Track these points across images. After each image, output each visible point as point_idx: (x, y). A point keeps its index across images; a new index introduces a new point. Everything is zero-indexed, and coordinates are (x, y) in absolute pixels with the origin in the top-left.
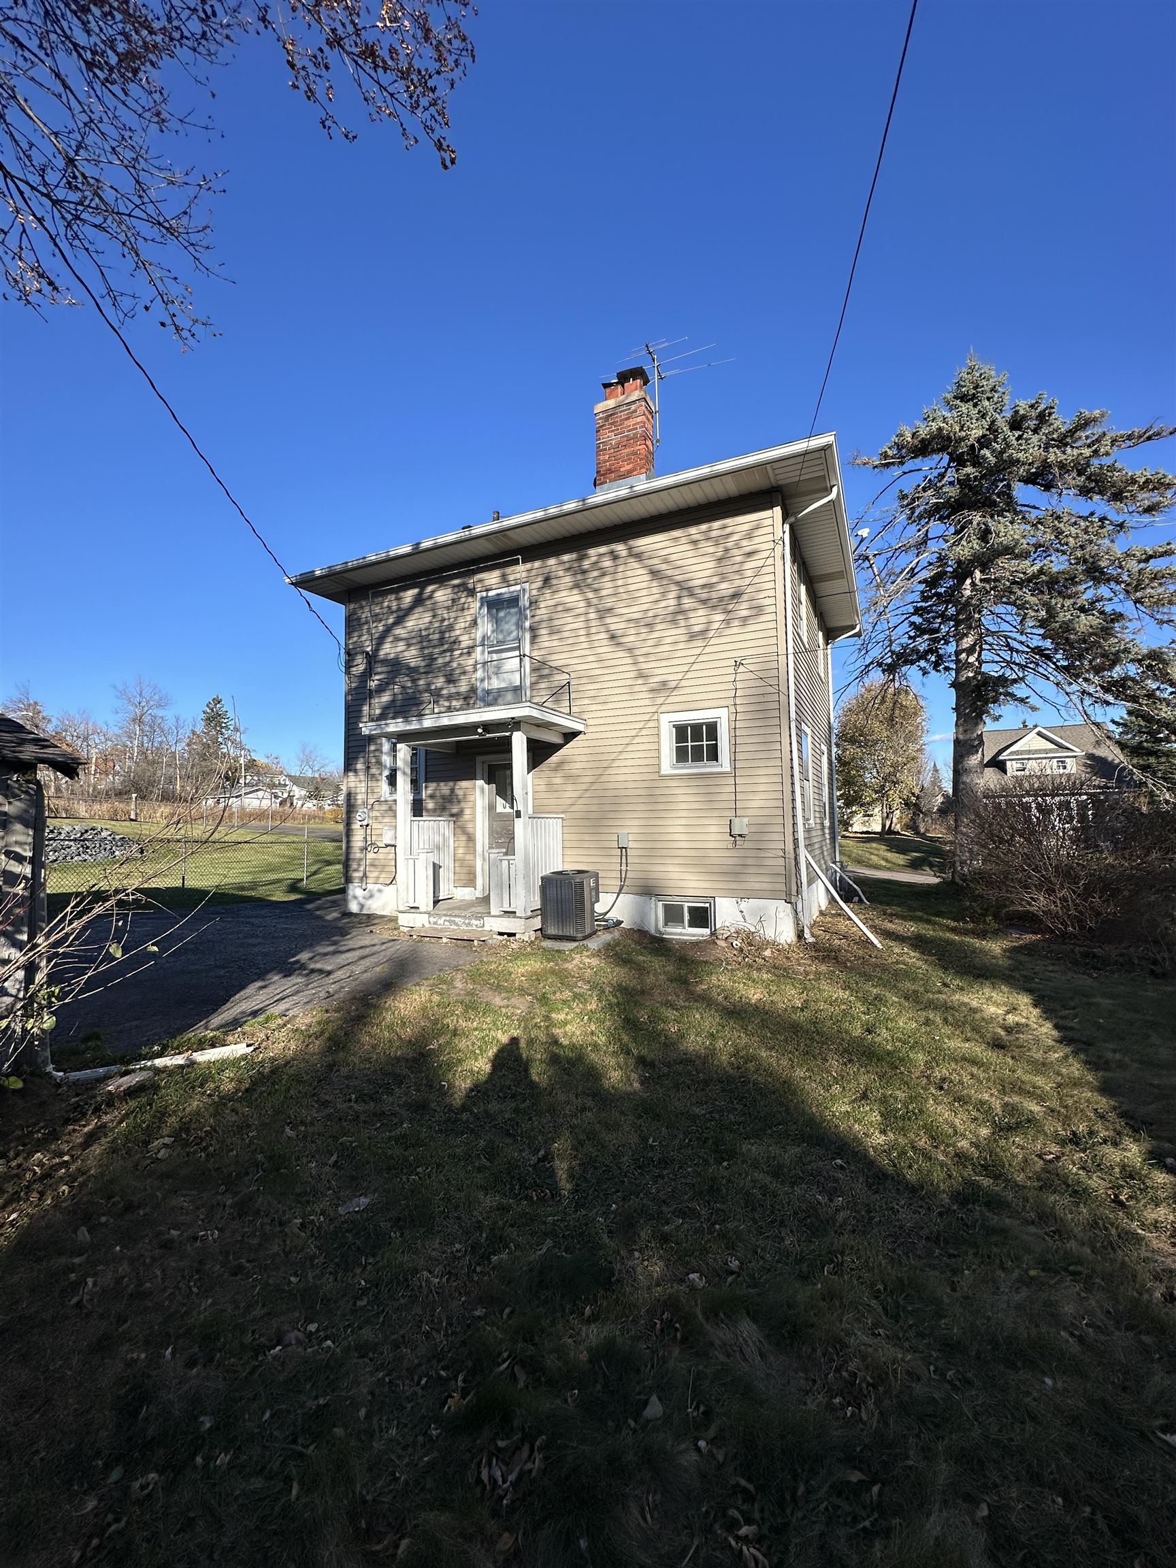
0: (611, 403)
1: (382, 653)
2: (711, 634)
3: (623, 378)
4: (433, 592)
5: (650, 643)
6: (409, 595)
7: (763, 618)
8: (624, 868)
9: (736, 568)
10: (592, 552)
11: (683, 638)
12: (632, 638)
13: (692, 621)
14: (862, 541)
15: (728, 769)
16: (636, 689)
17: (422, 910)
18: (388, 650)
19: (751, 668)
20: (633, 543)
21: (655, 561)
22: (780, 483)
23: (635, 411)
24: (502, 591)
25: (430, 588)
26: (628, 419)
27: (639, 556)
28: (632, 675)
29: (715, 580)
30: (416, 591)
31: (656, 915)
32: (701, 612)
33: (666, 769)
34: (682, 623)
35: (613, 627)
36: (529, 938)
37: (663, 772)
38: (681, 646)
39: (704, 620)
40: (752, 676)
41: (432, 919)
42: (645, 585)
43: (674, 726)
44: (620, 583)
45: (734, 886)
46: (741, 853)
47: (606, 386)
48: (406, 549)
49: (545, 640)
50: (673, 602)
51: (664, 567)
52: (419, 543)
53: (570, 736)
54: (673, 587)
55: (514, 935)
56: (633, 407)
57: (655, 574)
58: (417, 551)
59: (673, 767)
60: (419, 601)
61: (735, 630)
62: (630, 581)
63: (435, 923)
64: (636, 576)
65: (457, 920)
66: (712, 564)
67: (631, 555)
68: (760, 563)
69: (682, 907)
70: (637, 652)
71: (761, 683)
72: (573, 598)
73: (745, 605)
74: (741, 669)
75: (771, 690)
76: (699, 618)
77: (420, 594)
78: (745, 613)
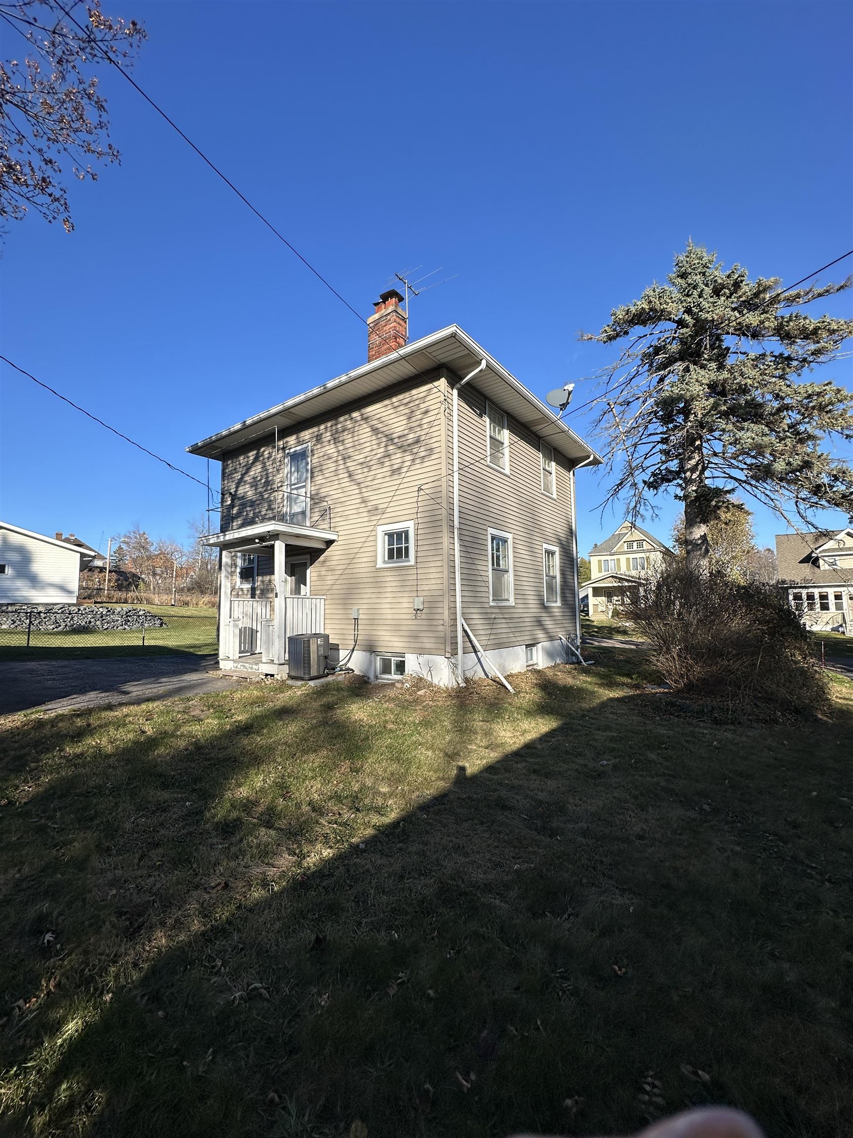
0: (376, 316)
1: (239, 492)
2: (405, 470)
3: (385, 297)
4: (264, 451)
5: (369, 479)
6: (252, 454)
7: (434, 457)
8: (356, 633)
9: (418, 423)
10: (342, 419)
11: (389, 474)
12: (360, 476)
13: (394, 462)
14: (570, 393)
15: (413, 563)
16: (361, 510)
17: (231, 658)
18: (241, 491)
19: (427, 492)
20: (363, 411)
21: (375, 422)
22: (443, 361)
23: (390, 320)
24: (298, 448)
25: (262, 449)
26: (386, 325)
27: (366, 419)
28: (358, 501)
29: (406, 432)
30: (255, 452)
31: (375, 666)
32: (398, 455)
33: (380, 564)
34: (388, 464)
35: (351, 469)
36: (281, 677)
37: (378, 566)
38: (387, 479)
39: (399, 461)
40: (427, 497)
41: (235, 665)
42: (369, 439)
43: (385, 534)
44: (356, 438)
45: (416, 645)
46: (420, 622)
47: (376, 304)
48: (238, 426)
49: (319, 479)
50: (382, 450)
51: (380, 425)
52: (245, 422)
53: (329, 543)
54: (384, 439)
55: (272, 675)
56: (389, 317)
57: (375, 431)
58: (245, 427)
59: (385, 562)
60: (256, 459)
61: (418, 466)
62: (361, 437)
63: (236, 667)
64: (365, 432)
65: (246, 665)
66: (405, 422)
67: (363, 419)
68: (433, 418)
69: (390, 660)
70: (362, 486)
71: (432, 502)
72: (331, 449)
73: (422, 449)
74: (422, 493)
75: (438, 507)
76: (397, 458)
77: (257, 454)
78: (423, 454)
